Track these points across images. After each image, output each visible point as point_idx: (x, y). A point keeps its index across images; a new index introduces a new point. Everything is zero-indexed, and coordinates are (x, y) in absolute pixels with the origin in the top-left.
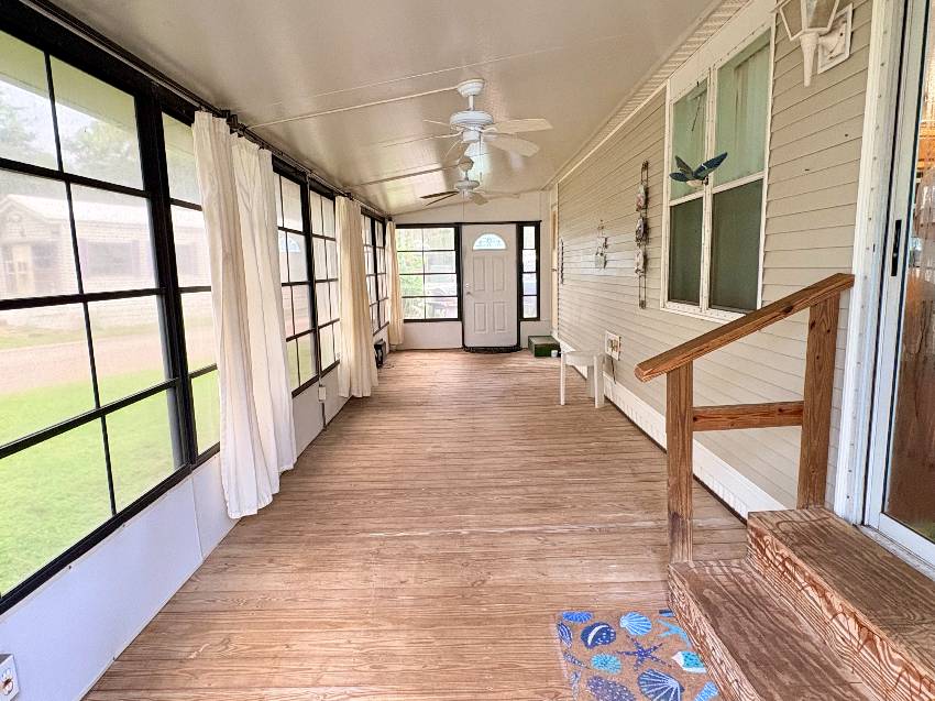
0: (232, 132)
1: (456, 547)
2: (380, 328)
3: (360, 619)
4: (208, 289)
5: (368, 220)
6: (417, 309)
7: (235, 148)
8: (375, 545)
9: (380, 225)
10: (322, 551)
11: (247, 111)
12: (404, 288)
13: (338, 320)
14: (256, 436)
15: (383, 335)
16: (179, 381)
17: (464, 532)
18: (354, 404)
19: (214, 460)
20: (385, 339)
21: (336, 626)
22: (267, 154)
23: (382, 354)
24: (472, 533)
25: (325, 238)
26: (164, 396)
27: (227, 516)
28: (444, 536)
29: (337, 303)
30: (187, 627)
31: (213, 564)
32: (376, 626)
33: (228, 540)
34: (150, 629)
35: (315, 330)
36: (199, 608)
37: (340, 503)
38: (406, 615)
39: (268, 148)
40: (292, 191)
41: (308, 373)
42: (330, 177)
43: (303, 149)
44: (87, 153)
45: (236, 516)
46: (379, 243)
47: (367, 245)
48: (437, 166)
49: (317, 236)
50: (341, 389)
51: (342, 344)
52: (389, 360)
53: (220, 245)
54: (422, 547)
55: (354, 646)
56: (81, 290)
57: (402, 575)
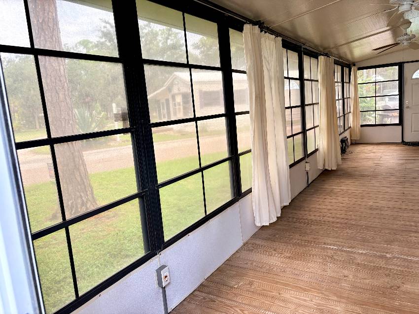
0: (261, 31)
1: (382, 263)
2: (345, 130)
3: (318, 290)
4: (248, 112)
5: (340, 68)
6: (370, 118)
7: (263, 40)
8: (330, 253)
9: (347, 69)
10: (302, 250)
11: (269, 19)
12: (362, 105)
13: (318, 126)
14: (269, 187)
15: (347, 134)
16: (234, 157)
17: (388, 256)
18: (326, 174)
19: (249, 196)
20: (348, 137)
21: (305, 290)
22: (280, 39)
23: (345, 146)
24: (394, 258)
25: (312, 80)
26: (227, 164)
27: (255, 225)
28: (375, 256)
29: (318, 117)
30: (234, 273)
31: (247, 246)
32: (328, 296)
33: (255, 236)
34: (219, 270)
35: (304, 131)
36: (240, 265)
37: (313, 227)
38: (346, 295)
39: (280, 36)
40: (294, 57)
41: (299, 155)
42: (316, 46)
43: (301, 33)
44: (204, 49)
45: (259, 224)
46: (346, 79)
47: (337, 82)
48: (388, 28)
49: (307, 80)
50: (318, 165)
51: (319, 140)
52: (350, 149)
53: (254, 90)
54: (359, 259)
55: (314, 303)
56: (195, 115)
57: (346, 272)
